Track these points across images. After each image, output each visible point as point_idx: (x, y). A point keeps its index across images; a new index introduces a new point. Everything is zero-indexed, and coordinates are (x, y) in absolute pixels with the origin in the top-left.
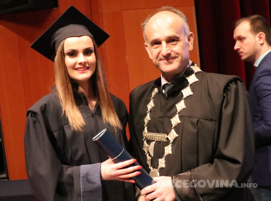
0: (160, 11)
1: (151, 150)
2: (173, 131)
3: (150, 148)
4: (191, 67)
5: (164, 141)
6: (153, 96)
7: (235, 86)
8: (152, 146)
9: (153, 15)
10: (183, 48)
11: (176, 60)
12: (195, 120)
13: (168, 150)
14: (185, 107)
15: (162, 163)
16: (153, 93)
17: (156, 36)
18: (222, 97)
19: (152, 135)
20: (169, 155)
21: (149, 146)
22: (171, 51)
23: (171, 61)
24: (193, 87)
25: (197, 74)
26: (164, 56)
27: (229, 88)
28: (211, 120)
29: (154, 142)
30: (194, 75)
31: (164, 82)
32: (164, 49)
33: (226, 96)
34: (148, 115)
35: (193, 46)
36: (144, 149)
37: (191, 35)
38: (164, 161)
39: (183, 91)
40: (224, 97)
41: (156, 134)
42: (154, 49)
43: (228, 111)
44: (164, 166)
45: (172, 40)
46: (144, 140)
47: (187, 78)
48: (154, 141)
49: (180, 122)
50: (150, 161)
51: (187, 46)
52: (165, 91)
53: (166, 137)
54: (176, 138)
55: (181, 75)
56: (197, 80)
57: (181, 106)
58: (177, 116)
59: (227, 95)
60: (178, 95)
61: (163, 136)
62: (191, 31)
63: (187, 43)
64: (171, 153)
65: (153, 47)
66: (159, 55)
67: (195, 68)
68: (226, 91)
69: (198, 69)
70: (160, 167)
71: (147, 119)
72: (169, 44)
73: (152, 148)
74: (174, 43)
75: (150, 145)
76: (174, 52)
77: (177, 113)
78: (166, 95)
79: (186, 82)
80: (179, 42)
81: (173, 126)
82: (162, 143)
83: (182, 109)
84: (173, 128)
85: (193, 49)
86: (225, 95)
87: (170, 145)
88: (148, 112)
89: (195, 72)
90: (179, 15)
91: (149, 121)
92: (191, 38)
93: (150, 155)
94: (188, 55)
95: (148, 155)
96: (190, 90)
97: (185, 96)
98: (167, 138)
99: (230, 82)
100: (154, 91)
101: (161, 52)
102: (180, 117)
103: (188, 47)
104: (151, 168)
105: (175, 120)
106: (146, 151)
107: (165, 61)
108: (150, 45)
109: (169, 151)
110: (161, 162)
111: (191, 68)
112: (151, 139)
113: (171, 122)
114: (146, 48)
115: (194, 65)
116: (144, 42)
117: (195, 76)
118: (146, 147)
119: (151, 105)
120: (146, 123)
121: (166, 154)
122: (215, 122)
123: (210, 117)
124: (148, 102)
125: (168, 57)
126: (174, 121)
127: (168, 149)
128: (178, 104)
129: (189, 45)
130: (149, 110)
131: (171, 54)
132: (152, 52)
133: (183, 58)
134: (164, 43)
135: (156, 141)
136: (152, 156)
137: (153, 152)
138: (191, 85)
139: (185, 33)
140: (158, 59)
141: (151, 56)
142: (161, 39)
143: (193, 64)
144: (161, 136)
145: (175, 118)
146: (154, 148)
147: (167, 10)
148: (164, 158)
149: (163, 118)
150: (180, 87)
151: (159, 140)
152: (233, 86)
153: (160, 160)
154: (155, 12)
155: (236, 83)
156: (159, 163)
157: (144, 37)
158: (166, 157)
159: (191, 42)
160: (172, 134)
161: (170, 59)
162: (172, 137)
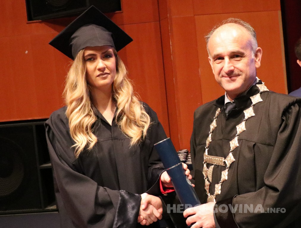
0: (225, 23)
2: (231, 155)
3: (208, 173)
4: (257, 85)
5: (222, 165)
6: (216, 115)
7: (298, 109)
8: (211, 170)
10: (248, 65)
11: (240, 77)
12: (252, 144)
13: (225, 175)
14: (245, 129)
16: (217, 111)
17: (219, 50)
19: (211, 158)
20: (225, 181)
22: (235, 67)
23: (233, 78)
24: (257, 108)
25: (262, 94)
26: (226, 73)
27: (290, 111)
28: (269, 145)
29: (213, 166)
30: (258, 95)
31: (227, 100)
32: (227, 65)
33: (285, 120)
34: (210, 135)
36: (203, 173)
37: (259, 50)
38: (220, 187)
39: (244, 112)
40: (283, 120)
41: (215, 157)
42: (217, 64)
44: (219, 192)
45: (235, 55)
46: (204, 163)
47: (251, 98)
48: (213, 165)
49: (238, 145)
50: (208, 187)
51: (254, 62)
53: (224, 161)
54: (233, 163)
55: (245, 94)
56: (262, 100)
57: (241, 128)
58: (236, 139)
59: (287, 119)
61: (221, 159)
62: (258, 47)
63: (253, 59)
64: (226, 178)
65: (215, 62)
66: (222, 71)
67: (261, 87)
68: (287, 114)
69: (264, 88)
70: (216, 193)
71: (209, 140)
72: (232, 60)
73: (210, 172)
74: (238, 59)
75: (209, 169)
76: (237, 68)
77: (236, 135)
78: (227, 114)
79: (249, 101)
80: (243, 58)
81: (232, 149)
82: (219, 167)
83: (242, 131)
84: (231, 152)
85: (261, 66)
86: (284, 118)
87: (227, 170)
88: (210, 132)
90: (246, 28)
91: (210, 142)
92: (259, 54)
93: (208, 180)
94: (253, 73)
95: (206, 180)
96: (253, 111)
97: (246, 118)
98: (225, 162)
99: (293, 104)
101: (223, 69)
102: (238, 140)
103: (255, 64)
104: (209, 194)
105: (234, 143)
106: (205, 176)
107: (228, 78)
108: (213, 60)
109: (225, 177)
110: (217, 188)
111: (257, 87)
112: (210, 163)
113: (230, 144)
115: (262, 83)
117: (260, 96)
118: (205, 170)
119: (213, 125)
120: (207, 145)
121: (222, 179)
122: (272, 147)
123: (268, 142)
124: (212, 121)
125: (231, 74)
126: (232, 143)
128: (239, 125)
129: (255, 61)
130: (211, 130)
131: (234, 71)
132: (216, 66)
134: (227, 59)
135: (215, 165)
136: (211, 181)
137: (211, 177)
138: (254, 105)
139: (252, 49)
140: (220, 75)
142: (223, 55)
143: (260, 83)
144: (218, 159)
145: (234, 141)
146: (213, 173)
147: (233, 23)
148: (221, 183)
149: (222, 140)
150: (242, 107)
151: (218, 164)
153: (216, 186)
156: (216, 189)
157: (208, 50)
159: (258, 59)
160: (229, 158)
161: (233, 76)
162: (229, 162)
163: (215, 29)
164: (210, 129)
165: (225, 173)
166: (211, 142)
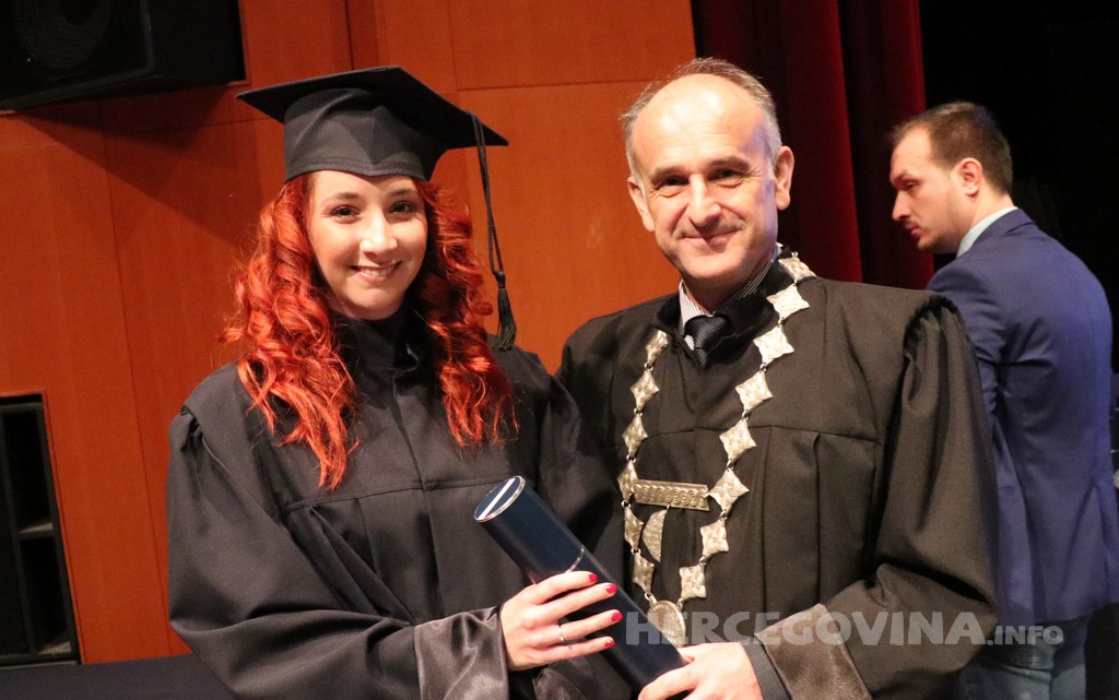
0: (683, 73)
1: (652, 538)
2: (729, 475)
3: (647, 534)
4: (781, 261)
5: (699, 508)
6: (650, 357)
7: (937, 327)
8: (656, 526)
9: (661, 87)
10: (759, 199)
11: (737, 237)
12: (808, 438)
13: (714, 538)
14: (769, 395)
15: (693, 581)
16: (649, 347)
17: (672, 157)
18: (898, 362)
19: (655, 487)
20: (717, 556)
21: (644, 526)
22: (722, 207)
23: (719, 240)
24: (793, 326)
25: (803, 285)
26: (696, 226)
27: (919, 333)
28: (860, 437)
29: (663, 513)
30: (792, 289)
31: (689, 309)
32: (699, 200)
33: (911, 359)
34: (638, 421)
35: (792, 192)
36: (625, 535)
37: (785, 155)
38: (701, 577)
39: (757, 342)
40: (906, 361)
41: (671, 486)
42: (664, 200)
43: (921, 408)
44: (701, 592)
45: (723, 172)
46: (626, 505)
47: (771, 299)
48: (665, 508)
49: (752, 444)
50: (650, 576)
51: (772, 192)
52: (695, 340)
53: (707, 495)
54: (742, 498)
55: (752, 288)
56: (806, 305)
57: (756, 392)
58: (742, 425)
59: (915, 358)
60: (741, 355)
61: (696, 491)
62: (784, 144)
63: (771, 182)
64: (725, 546)
65: (658, 193)
66: (680, 222)
67: (793, 266)
68: (910, 342)
69: (802, 269)
70: (685, 594)
71: (636, 435)
72: (714, 184)
73: (654, 532)
74: (731, 181)
75: (650, 521)
77: (743, 414)
78: (702, 355)
79: (766, 312)
80: (746, 180)
81: (731, 457)
82: (690, 514)
83: (759, 401)
84: (730, 466)
86: (909, 355)
87: (720, 523)
88: (635, 410)
89: (797, 277)
90: (747, 88)
91: (644, 441)
92: (785, 165)
93: (646, 555)
95: (638, 555)
96: (784, 338)
97: (767, 359)
98: (710, 499)
99: (922, 313)
100: (654, 341)
101: (687, 212)
102: (752, 428)
103: (776, 196)
104: (653, 599)
105: (737, 440)
106: (632, 542)
107: (701, 241)
108: (650, 187)
109: (719, 543)
110: (689, 579)
111: (782, 267)
112: (650, 503)
113: (721, 444)
114: (631, 191)
115: (791, 256)
116: (628, 173)
117: (797, 293)
118: (632, 527)
119: (645, 388)
120: (631, 450)
121: (706, 552)
122: (871, 444)
124: (636, 376)
125: (710, 231)
126: (731, 441)
127: (715, 535)
128: (745, 384)
129: (776, 190)
130: (639, 403)
131: (722, 217)
132: (655, 210)
133: (760, 233)
134: (697, 182)
135: (671, 508)
136: (658, 559)
137: (660, 546)
138: (784, 322)
139: (768, 150)
140: (677, 232)
141: (648, 223)
142: (687, 169)
143: (786, 255)
144: (686, 490)
145: (737, 433)
146: (663, 534)
148: (702, 564)
149: (691, 431)
150: (750, 328)
151: (681, 506)
152: (931, 326)
153: (685, 573)
154: (669, 76)
155: (939, 316)
156: (683, 583)
157: (629, 159)
158: (709, 560)
159: (783, 181)
160: (725, 485)
161: (716, 232)
162: (727, 496)
163: (650, 91)
164: (634, 401)
165: (715, 532)
166: (645, 439)
